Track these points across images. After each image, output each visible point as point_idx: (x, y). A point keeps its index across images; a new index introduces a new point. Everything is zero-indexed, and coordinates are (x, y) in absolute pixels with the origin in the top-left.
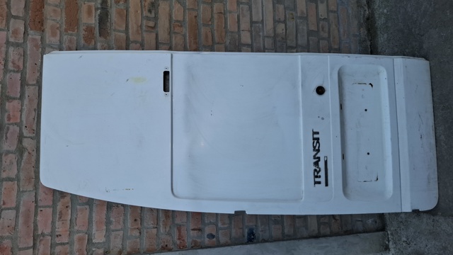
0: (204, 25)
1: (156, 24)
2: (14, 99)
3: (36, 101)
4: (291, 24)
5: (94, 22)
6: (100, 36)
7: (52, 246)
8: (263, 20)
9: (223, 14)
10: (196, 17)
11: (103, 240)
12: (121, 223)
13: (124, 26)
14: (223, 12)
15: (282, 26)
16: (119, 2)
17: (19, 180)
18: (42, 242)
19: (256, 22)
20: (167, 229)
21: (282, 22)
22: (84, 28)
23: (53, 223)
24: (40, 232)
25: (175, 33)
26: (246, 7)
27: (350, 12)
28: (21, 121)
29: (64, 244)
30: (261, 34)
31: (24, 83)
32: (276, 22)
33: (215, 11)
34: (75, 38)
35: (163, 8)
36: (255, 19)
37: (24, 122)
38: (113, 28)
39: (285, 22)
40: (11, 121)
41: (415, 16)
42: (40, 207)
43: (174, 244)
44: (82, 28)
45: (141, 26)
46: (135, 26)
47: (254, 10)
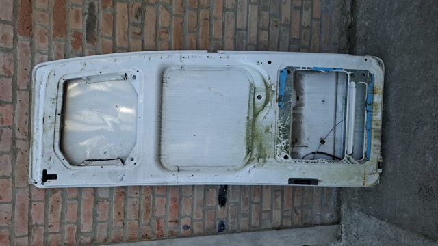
0: (189, 32)
1: (142, 30)
2: (7, 103)
3: (27, 105)
4: (274, 31)
5: (81, 27)
6: (88, 42)
7: (46, 235)
8: (247, 28)
9: (208, 20)
10: (181, 23)
11: (91, 229)
12: (107, 216)
13: (111, 32)
14: (208, 18)
15: (266, 33)
16: (106, 7)
17: (13, 178)
18: (36, 231)
19: (241, 30)
20: (148, 221)
21: (265, 30)
22: (72, 33)
23: (46, 215)
24: (34, 223)
25: (161, 40)
26: (231, 14)
27: (333, 20)
28: (14, 124)
29: (55, 233)
30: (244, 41)
31: (15, 88)
32: (260, 29)
33: (201, 18)
34: (63, 44)
35: (150, 12)
36: (239, 26)
37: (17, 125)
38: (100, 34)
39: (268, 30)
40: (5, 125)
41: (392, 36)
42: (34, 201)
43: (153, 233)
44: (70, 33)
45: (128, 33)
46: (122, 32)
47: (239, 17)
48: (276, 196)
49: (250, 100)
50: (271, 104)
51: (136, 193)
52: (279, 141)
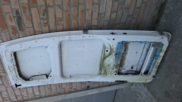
0: (73, 19)
1: (48, 21)
4: (120, 12)
5: (15, 24)
6: (20, 31)
7: (22, 97)
8: (105, 13)
9: (84, 11)
10: (69, 15)
11: (39, 94)
12: (44, 90)
13: (31, 25)
15: (115, 14)
16: (26, 12)
17: (4, 85)
18: (19, 97)
19: (101, 14)
20: (60, 89)
21: (115, 12)
22: (11, 28)
23: (21, 93)
24: (17, 95)
25: (59, 24)
26: (97, 6)
29: (26, 97)
30: (103, 19)
32: (112, 12)
33: (80, 10)
34: (8, 33)
35: (51, 10)
36: (101, 12)
38: (25, 26)
39: (117, 12)
43: (62, 92)
44: (10, 28)
45: (40, 24)
46: (37, 24)
47: (101, 7)
49: (102, 51)
50: (112, 56)
52: (113, 69)
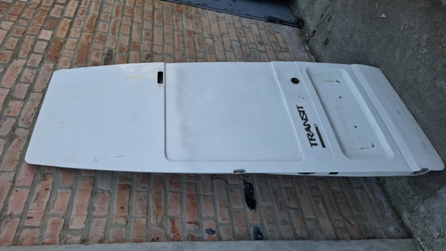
2: (19, 100)
3: (38, 103)
5: (100, 61)
7: (19, 229)
11: (82, 226)
12: (106, 210)
16: (122, 52)
18: (8, 224)
20: (159, 220)
22: (92, 63)
23: (27, 203)
24: (8, 213)
28: (20, 115)
29: (34, 227)
31: (30, 90)
40: (10, 115)
42: (17, 187)
43: (167, 237)
44: (90, 63)
48: (317, 202)
51: (144, 187)
